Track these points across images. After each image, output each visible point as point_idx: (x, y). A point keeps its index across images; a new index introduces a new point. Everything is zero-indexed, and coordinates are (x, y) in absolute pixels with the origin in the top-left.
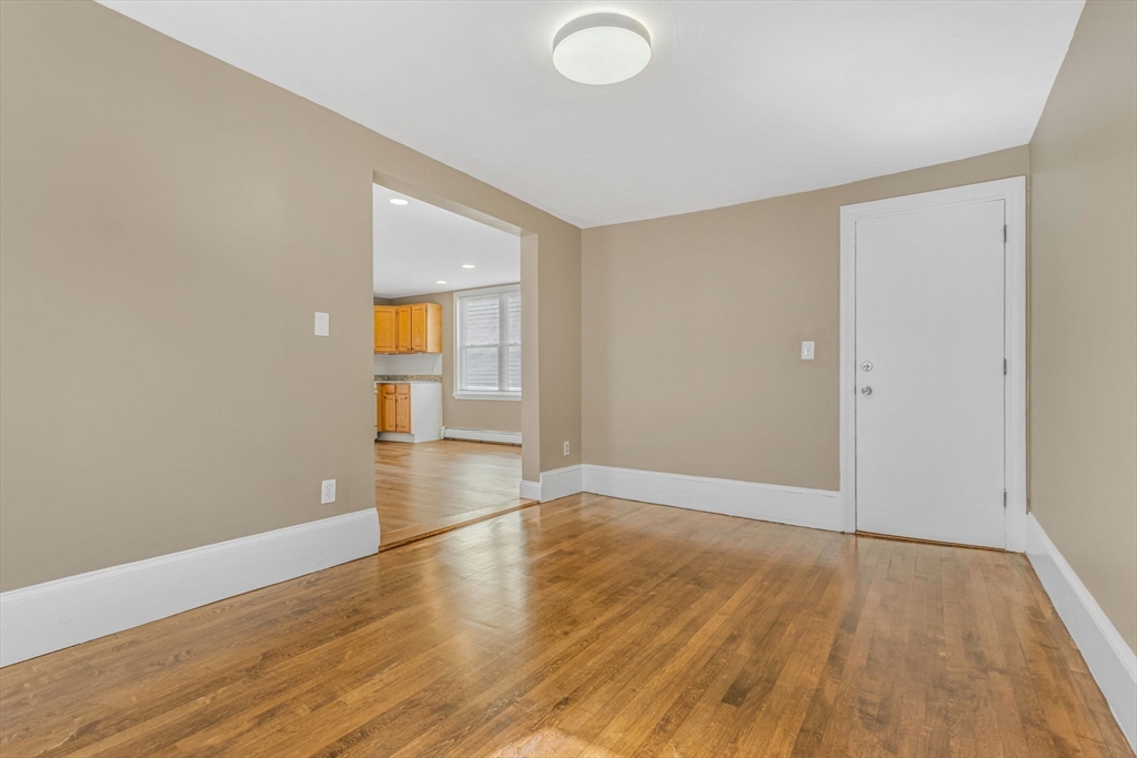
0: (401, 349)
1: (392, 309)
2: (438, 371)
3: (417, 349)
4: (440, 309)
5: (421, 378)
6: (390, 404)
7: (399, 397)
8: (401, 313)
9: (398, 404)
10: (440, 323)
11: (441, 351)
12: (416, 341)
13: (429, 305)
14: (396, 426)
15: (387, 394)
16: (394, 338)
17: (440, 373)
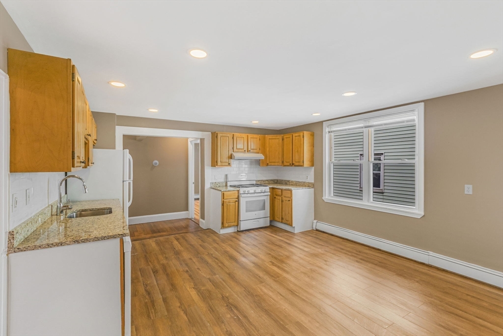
0: (285, 164)
1: (280, 137)
2: (311, 179)
3: (297, 164)
4: (313, 135)
5: (298, 184)
6: (278, 202)
7: (284, 199)
8: (285, 139)
9: (283, 203)
10: (313, 145)
11: (313, 165)
12: (296, 158)
13: (305, 132)
14: (282, 219)
15: (277, 195)
16: (280, 156)
17: (313, 181)
